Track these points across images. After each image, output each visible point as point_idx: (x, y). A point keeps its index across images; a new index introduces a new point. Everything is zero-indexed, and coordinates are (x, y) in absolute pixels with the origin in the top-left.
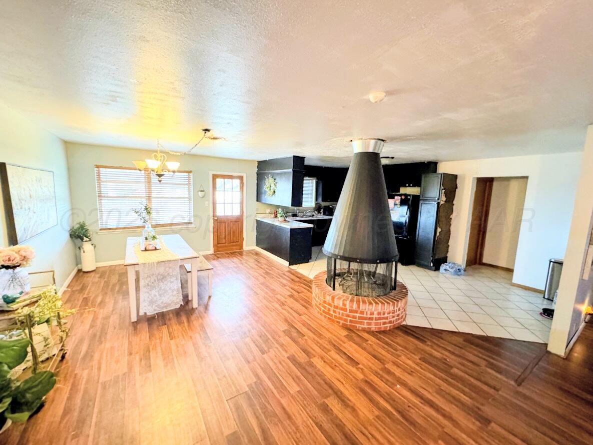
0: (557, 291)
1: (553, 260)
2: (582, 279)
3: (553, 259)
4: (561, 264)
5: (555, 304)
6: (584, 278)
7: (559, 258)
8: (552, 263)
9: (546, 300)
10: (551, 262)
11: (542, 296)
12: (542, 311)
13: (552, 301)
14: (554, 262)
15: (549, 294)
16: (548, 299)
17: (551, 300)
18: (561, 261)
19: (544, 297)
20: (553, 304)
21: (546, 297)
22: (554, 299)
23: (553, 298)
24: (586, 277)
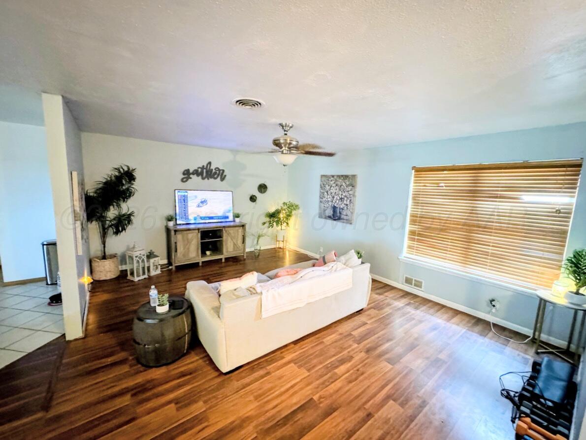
0: (58, 273)
1: (45, 243)
2: (78, 256)
3: (45, 241)
4: (54, 244)
5: (60, 286)
6: (79, 254)
7: (51, 238)
8: (45, 246)
9: (50, 286)
10: (43, 245)
11: (45, 282)
12: (49, 300)
13: (56, 284)
14: (46, 245)
15: (51, 278)
16: (52, 284)
17: (54, 284)
18: (54, 241)
19: (47, 284)
20: (58, 287)
21: (49, 283)
22: (58, 282)
23: (56, 281)
24: (80, 253)
